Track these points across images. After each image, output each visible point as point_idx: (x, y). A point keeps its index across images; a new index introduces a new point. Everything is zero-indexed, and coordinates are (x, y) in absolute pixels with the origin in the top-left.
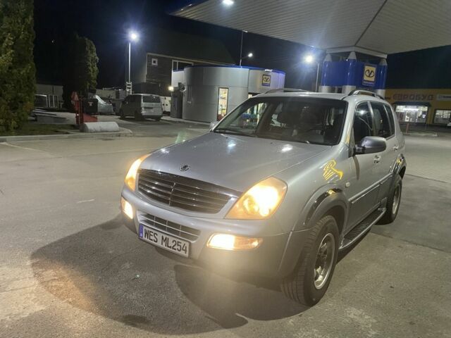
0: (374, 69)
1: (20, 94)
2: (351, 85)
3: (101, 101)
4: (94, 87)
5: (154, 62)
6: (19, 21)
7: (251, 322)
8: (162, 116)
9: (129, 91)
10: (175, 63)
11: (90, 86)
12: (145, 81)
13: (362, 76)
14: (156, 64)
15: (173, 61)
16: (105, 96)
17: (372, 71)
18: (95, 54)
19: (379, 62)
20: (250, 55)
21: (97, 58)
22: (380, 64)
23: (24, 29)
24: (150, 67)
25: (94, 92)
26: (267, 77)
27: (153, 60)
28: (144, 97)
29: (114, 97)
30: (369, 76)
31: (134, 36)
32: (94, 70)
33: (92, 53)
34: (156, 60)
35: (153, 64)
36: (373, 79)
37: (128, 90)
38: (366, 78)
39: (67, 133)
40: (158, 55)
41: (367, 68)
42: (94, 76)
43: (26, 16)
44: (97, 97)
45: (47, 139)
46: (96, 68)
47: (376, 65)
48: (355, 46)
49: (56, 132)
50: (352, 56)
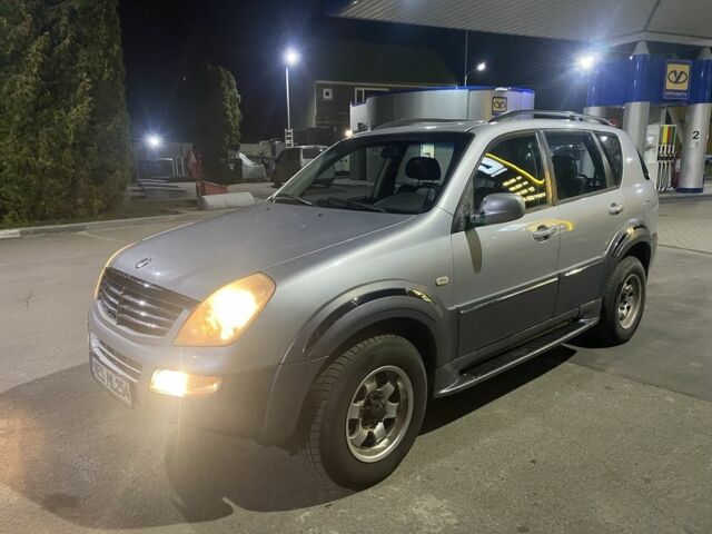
0: (686, 68)
1: (107, 160)
2: (640, 100)
3: (247, 162)
4: (236, 142)
5: (327, 94)
6: (101, 54)
7: (239, 513)
8: (333, 179)
9: (289, 142)
10: (360, 92)
11: (230, 140)
12: (314, 126)
13: (662, 84)
14: (330, 97)
15: (356, 89)
16: (255, 153)
17: (682, 73)
18: (235, 90)
19: (697, 55)
20: (481, 67)
21: (238, 96)
22: (699, 58)
23: (109, 65)
24: (321, 103)
25: (237, 149)
26: (500, 101)
27: (325, 91)
28: (304, 150)
29: (269, 154)
30: (676, 82)
31: (292, 57)
32: (234, 115)
33: (230, 88)
34: (330, 91)
35: (325, 97)
36: (684, 87)
37: (287, 142)
38: (669, 86)
39: (177, 213)
40: (331, 82)
41: (671, 68)
42: (235, 124)
43: (110, 45)
44: (242, 156)
45: (142, 223)
46: (238, 112)
47: (689, 61)
48: (645, 30)
49: (164, 212)
50: (642, 50)
